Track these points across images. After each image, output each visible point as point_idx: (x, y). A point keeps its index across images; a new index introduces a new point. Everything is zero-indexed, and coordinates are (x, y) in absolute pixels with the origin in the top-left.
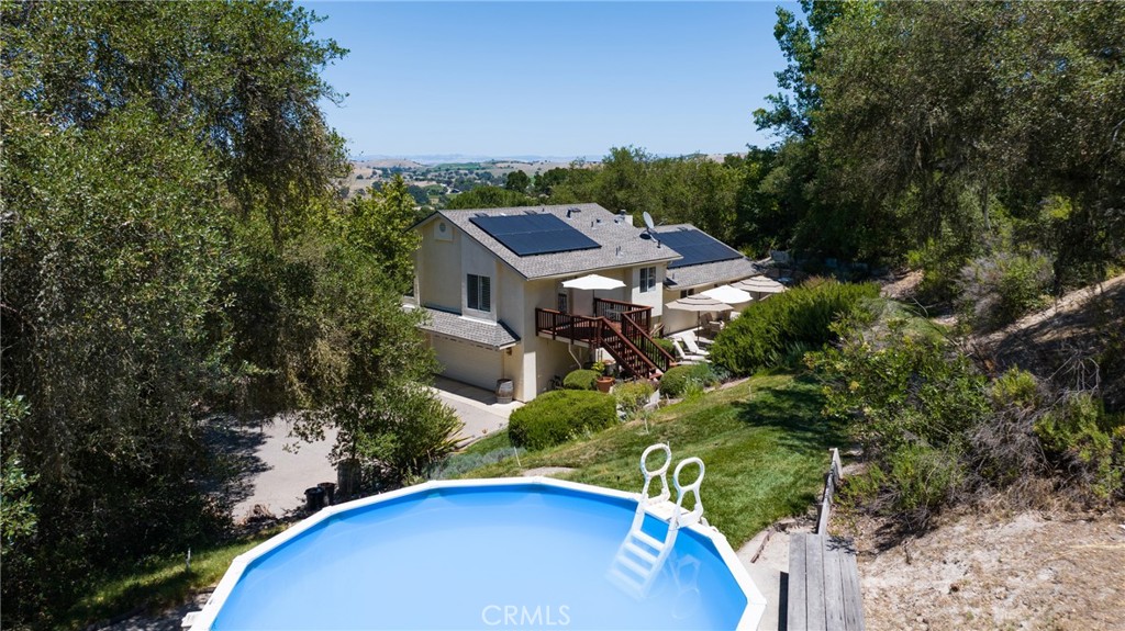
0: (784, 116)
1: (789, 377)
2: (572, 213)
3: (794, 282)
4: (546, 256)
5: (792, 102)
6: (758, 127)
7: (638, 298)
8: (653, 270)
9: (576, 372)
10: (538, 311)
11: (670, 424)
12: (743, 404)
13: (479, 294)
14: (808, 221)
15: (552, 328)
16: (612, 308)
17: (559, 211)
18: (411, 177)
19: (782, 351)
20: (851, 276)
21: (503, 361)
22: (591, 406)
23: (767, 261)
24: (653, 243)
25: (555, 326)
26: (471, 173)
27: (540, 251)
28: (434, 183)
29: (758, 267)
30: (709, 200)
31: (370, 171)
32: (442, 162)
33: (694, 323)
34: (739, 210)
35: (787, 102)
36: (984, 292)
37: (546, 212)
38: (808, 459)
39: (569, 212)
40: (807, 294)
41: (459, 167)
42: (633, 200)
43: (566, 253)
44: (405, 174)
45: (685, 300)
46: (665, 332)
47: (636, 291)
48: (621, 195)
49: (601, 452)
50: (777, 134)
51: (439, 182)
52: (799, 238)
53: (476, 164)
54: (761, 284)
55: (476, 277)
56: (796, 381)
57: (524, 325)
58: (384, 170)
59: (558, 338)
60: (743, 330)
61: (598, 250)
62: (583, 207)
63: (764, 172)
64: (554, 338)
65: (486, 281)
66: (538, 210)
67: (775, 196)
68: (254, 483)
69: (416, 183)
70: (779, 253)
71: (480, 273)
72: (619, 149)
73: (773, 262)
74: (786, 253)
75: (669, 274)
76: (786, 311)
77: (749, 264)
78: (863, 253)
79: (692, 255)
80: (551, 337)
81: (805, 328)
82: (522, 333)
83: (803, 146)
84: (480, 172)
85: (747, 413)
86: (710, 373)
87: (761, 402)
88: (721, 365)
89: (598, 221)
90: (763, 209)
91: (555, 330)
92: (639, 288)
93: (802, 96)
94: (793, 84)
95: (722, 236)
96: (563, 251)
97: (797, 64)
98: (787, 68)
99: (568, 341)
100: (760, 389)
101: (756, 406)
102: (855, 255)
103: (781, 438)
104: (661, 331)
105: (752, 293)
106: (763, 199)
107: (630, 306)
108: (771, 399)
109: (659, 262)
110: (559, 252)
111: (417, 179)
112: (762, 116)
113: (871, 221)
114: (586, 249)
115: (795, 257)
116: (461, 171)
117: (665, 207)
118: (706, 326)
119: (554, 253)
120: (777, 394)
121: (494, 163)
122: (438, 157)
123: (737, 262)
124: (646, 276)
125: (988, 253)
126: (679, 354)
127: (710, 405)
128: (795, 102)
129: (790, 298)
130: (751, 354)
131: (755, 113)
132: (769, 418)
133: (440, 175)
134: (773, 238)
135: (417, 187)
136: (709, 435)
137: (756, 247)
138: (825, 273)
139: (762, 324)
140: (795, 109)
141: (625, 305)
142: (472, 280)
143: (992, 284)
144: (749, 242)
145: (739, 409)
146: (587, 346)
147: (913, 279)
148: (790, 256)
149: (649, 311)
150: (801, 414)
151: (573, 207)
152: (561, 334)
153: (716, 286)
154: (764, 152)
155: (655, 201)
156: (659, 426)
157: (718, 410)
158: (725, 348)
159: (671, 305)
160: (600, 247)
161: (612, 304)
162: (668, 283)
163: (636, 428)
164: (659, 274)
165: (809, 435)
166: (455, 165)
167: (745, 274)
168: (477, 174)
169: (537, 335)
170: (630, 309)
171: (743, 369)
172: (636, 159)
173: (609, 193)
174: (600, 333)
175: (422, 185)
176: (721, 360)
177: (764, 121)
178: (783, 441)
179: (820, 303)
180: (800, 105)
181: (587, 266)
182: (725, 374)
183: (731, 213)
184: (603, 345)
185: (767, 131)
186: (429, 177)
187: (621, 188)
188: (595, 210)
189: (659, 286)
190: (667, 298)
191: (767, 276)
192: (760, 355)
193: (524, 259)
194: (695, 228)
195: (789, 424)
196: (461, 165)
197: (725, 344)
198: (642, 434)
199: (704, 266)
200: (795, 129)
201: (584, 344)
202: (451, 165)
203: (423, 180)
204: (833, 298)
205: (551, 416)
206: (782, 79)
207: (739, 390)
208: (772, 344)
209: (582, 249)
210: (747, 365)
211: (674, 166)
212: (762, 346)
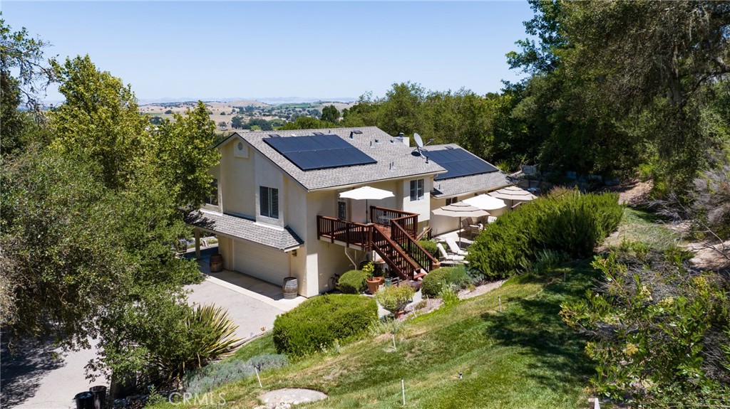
0: (531, 57)
1: (538, 286)
2: (354, 135)
3: (542, 191)
4: (327, 170)
5: (538, 46)
6: (510, 66)
7: (409, 206)
8: (421, 182)
9: (350, 273)
10: (319, 218)
11: (419, 339)
12: (493, 317)
13: (269, 202)
14: (552, 141)
15: (331, 233)
16: (385, 215)
17: (343, 133)
18: (260, 114)
19: (531, 258)
20: (588, 186)
21: (290, 262)
22: (351, 311)
23: (519, 173)
24: (422, 159)
25: (333, 231)
26: (304, 110)
27: (322, 166)
28: (277, 118)
29: (511, 179)
30: (471, 125)
31: (231, 109)
32: (283, 102)
33: (457, 227)
34: (496, 132)
35: (533, 46)
36: (715, 201)
37: (332, 133)
38: (561, 397)
39: (352, 133)
40: (553, 204)
41: (295, 106)
42: (410, 125)
43: (346, 168)
44: (256, 111)
45: (449, 207)
46: (433, 233)
47: (407, 200)
48: (400, 121)
49: (345, 371)
50: (526, 71)
51: (280, 117)
52: (545, 155)
53: (307, 104)
54: (514, 193)
55: (267, 188)
56: (545, 291)
57: (307, 231)
58: (241, 109)
59: (336, 242)
60: (496, 237)
61: (374, 165)
62: (364, 129)
63: (515, 103)
64: (333, 242)
65: (275, 191)
66: (325, 132)
67: (524, 121)
68: (39, 382)
69: (264, 118)
70: (528, 167)
71: (271, 185)
72: (399, 85)
73: (523, 174)
74: (533, 167)
75: (436, 185)
76: (535, 219)
77: (504, 176)
78: (598, 166)
79: (455, 170)
80: (330, 241)
81: (553, 236)
82: (304, 237)
83: (546, 79)
84: (311, 109)
85: (496, 327)
86: (466, 276)
87: (512, 314)
88: (476, 268)
89: (376, 141)
90: (515, 132)
91: (333, 235)
92: (409, 197)
93: (545, 41)
94: (538, 31)
95: (482, 153)
96: (343, 166)
97: (542, 14)
98: (533, 18)
99: (344, 244)
100: (510, 300)
101: (506, 320)
102: (592, 167)
103: (531, 366)
104: (429, 233)
105: (506, 201)
106: (515, 123)
107: (400, 214)
108: (521, 312)
109: (427, 175)
110: (340, 167)
111: (264, 115)
112: (514, 58)
113: (605, 140)
114: (364, 164)
115: (542, 171)
116: (296, 109)
117: (436, 130)
118: (467, 229)
119: (335, 167)
120: (527, 305)
121: (321, 103)
122: (280, 99)
123: (493, 175)
124: (416, 187)
125: (713, 166)
126: (442, 255)
127: (460, 318)
128: (540, 47)
129: (539, 208)
130: (503, 260)
131: (508, 55)
132: (519, 334)
133: (281, 112)
134: (523, 155)
135: (264, 121)
136: (457, 353)
137: (510, 163)
138: (568, 183)
139: (512, 231)
140: (540, 52)
141: (397, 212)
142: (264, 191)
143: (722, 194)
144: (504, 158)
145: (489, 323)
146: (360, 249)
147: (641, 189)
148: (537, 170)
149: (415, 217)
150: (551, 330)
151: (356, 129)
152: (339, 238)
153: (476, 195)
154: (515, 86)
155: (428, 126)
156: (408, 341)
157: (467, 323)
158: (480, 253)
159: (437, 212)
160: (376, 162)
161: (385, 211)
162: (435, 193)
163: (385, 344)
164: (427, 185)
165: (561, 359)
166: (293, 104)
167: (500, 185)
168: (308, 111)
169: (319, 238)
170: (400, 216)
171: (496, 273)
172: (413, 92)
173: (391, 120)
174: (371, 237)
175: (268, 119)
176: (476, 264)
177: (515, 61)
178: (534, 371)
179: (566, 213)
180: (544, 48)
181: (363, 179)
182: (480, 278)
183: (489, 135)
184: (374, 248)
185: (518, 70)
186: (273, 113)
187: (401, 115)
188: (375, 132)
189: (427, 195)
190: (434, 206)
191: (519, 186)
192: (511, 261)
193: (307, 173)
194: (460, 147)
195: (539, 344)
196: (298, 104)
197: (480, 249)
198: (389, 351)
199: (465, 178)
200: (540, 67)
201: (357, 247)
202: (289, 105)
203: (269, 115)
204: (578, 208)
205: (313, 322)
206: (530, 27)
207: (490, 300)
208: (523, 251)
209: (360, 165)
210: (499, 270)
211: (443, 98)
212: (513, 253)
